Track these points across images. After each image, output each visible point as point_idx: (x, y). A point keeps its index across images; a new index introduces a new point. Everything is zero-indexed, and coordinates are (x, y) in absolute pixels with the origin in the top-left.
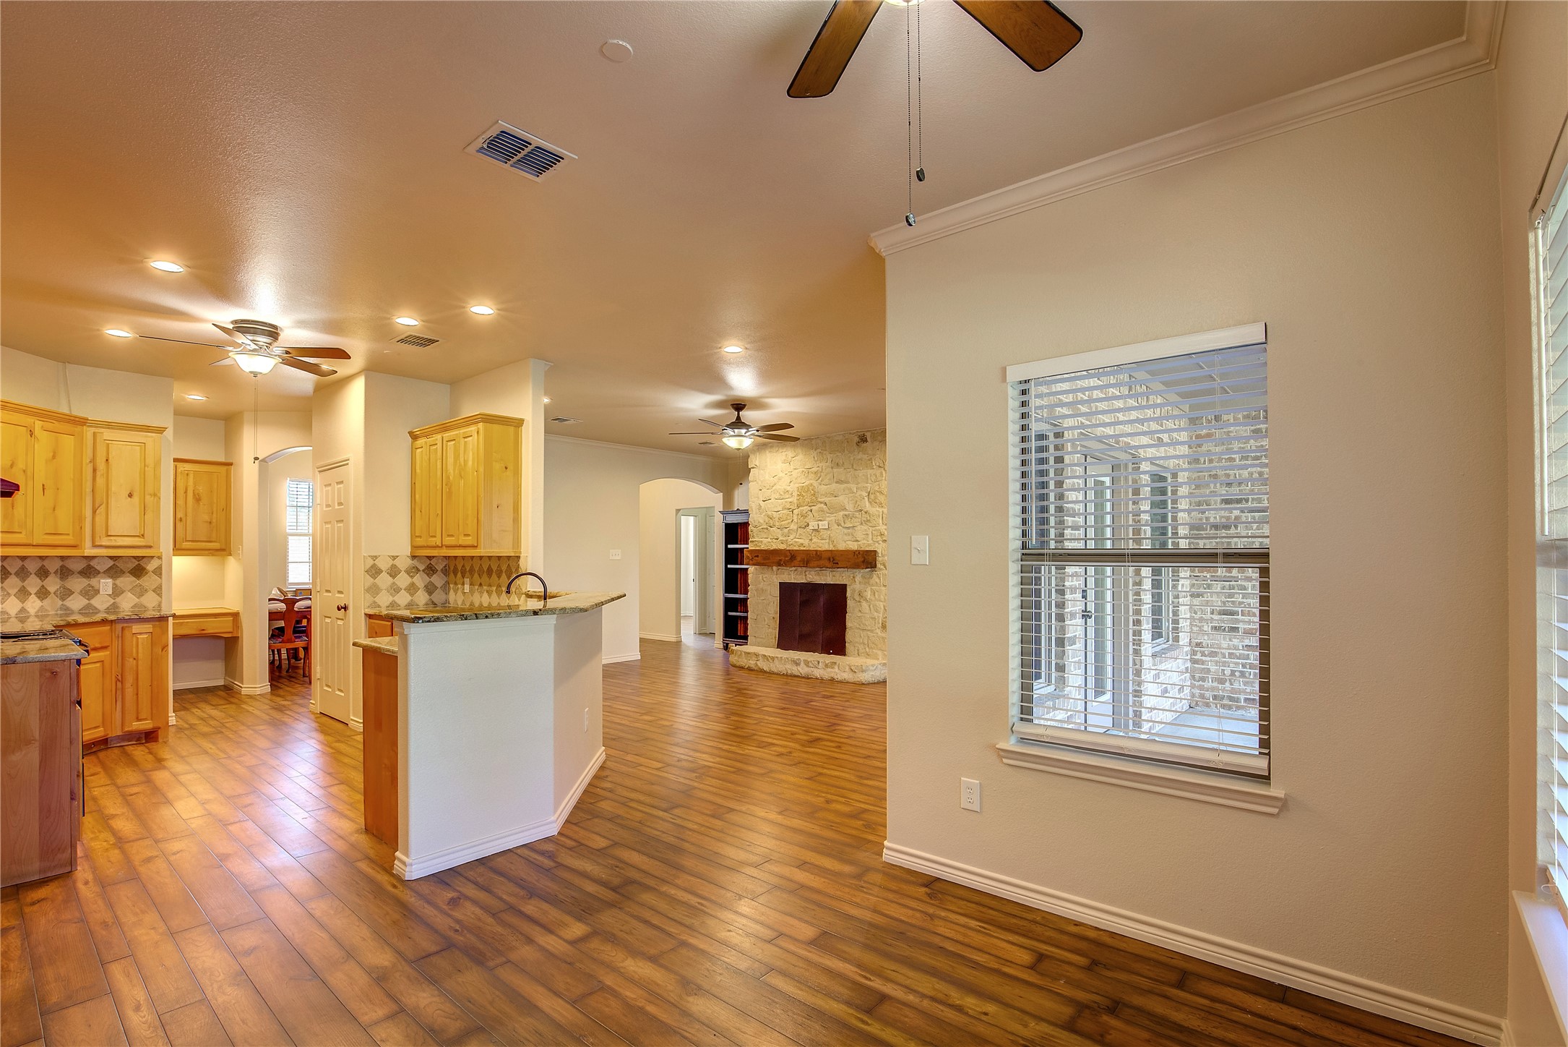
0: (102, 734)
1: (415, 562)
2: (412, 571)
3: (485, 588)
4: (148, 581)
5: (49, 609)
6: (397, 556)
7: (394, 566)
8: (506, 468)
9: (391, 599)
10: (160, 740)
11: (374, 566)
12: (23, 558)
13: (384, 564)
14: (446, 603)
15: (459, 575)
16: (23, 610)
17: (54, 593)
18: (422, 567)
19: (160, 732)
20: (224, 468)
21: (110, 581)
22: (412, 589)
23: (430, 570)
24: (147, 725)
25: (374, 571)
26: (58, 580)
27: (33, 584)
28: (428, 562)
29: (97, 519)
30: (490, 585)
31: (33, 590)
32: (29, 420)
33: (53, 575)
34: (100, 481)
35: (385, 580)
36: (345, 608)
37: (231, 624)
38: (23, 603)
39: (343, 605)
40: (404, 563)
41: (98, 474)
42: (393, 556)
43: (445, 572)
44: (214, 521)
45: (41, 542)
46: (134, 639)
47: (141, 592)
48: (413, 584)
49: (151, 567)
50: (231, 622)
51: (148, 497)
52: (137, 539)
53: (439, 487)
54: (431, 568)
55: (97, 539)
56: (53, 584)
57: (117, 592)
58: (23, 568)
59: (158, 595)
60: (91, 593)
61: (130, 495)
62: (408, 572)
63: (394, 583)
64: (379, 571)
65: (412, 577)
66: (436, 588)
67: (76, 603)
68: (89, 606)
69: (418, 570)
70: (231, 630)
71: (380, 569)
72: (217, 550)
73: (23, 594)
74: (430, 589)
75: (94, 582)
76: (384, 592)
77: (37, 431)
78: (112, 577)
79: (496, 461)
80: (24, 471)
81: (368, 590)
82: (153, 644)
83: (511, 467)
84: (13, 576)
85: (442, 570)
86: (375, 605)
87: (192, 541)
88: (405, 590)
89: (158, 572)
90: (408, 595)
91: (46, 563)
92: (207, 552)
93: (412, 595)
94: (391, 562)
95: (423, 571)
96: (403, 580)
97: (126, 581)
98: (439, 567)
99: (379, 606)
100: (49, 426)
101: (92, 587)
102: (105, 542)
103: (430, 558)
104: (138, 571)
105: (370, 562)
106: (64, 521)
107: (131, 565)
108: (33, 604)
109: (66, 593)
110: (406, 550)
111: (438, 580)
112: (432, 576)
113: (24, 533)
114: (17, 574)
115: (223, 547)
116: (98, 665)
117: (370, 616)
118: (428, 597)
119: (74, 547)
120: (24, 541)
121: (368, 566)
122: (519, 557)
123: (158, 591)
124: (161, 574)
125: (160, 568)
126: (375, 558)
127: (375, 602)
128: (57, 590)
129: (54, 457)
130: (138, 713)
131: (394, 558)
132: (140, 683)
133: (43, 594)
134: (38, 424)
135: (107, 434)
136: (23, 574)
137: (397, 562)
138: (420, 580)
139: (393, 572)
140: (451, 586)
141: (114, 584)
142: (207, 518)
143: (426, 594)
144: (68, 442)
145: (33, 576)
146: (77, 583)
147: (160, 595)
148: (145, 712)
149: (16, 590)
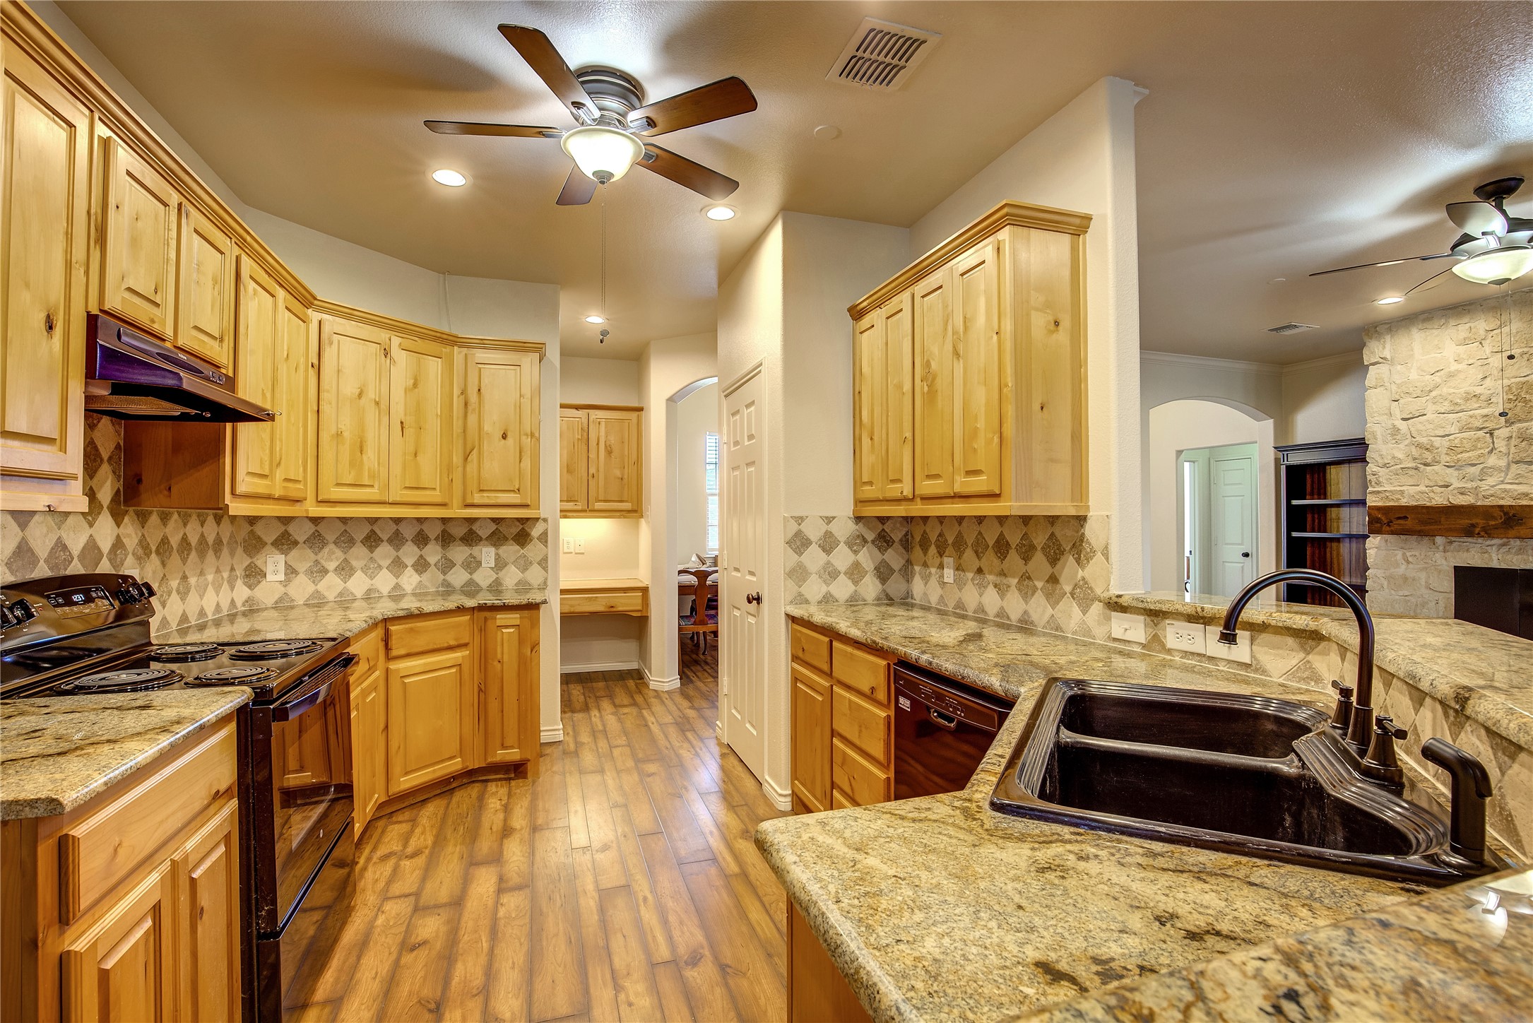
0: (460, 767)
1: (861, 528)
2: (856, 542)
3: (991, 578)
4: (533, 550)
5: (428, 584)
6: (834, 518)
7: (828, 535)
8: (1057, 323)
9: (824, 589)
10: (530, 779)
11: (799, 534)
12: (397, 521)
13: (814, 531)
14: (907, 598)
15: (933, 550)
16: (397, 587)
17: (435, 565)
18: (870, 536)
19: (529, 765)
20: (634, 415)
21: (492, 550)
22: (855, 572)
23: (883, 541)
24: (513, 754)
25: (799, 543)
26: (439, 548)
27: (410, 553)
28: (880, 527)
29: (468, 469)
30: (1003, 574)
31: (409, 561)
32: (383, 335)
33: (433, 542)
34: (472, 419)
35: (814, 558)
36: (758, 599)
37: (640, 601)
38: (397, 577)
39: (755, 595)
40: (845, 528)
41: (470, 408)
42: (827, 518)
43: (906, 544)
44: (626, 477)
45: (398, 499)
46: (499, 633)
47: (525, 566)
48: (856, 565)
49: (536, 532)
50: (641, 598)
51: (524, 438)
52: (512, 495)
53: (907, 387)
54: (884, 537)
55: (469, 496)
56: (433, 553)
57: (500, 565)
58: (397, 533)
59: (544, 568)
60: (472, 565)
61: (504, 437)
62: (850, 544)
63: (828, 563)
64: (806, 543)
65: (856, 552)
66: (892, 571)
67: (458, 577)
68: (471, 583)
69: (865, 541)
70: (640, 608)
71: (808, 539)
72: (629, 511)
73: (397, 566)
74: (883, 573)
75: (476, 550)
76: (814, 577)
77: (395, 351)
78: (494, 545)
79: (1037, 309)
80: (377, 403)
81: (791, 574)
82: (521, 642)
83: (1066, 323)
84: (385, 543)
85: (901, 540)
86: (801, 600)
87: (605, 501)
88: (846, 573)
89: (544, 538)
90: (849, 583)
91: (425, 527)
92: (618, 514)
93: (856, 583)
94: (824, 528)
95: (873, 542)
96: (843, 558)
97: (510, 550)
98: (897, 536)
99: (807, 602)
100: (408, 343)
101: (474, 558)
102: (477, 498)
103: (882, 520)
104: (522, 538)
105: (794, 527)
106: (429, 470)
107: (514, 530)
108: (410, 580)
109: (447, 565)
110: (844, 508)
111: (894, 558)
112: (886, 550)
113: (376, 486)
114: (390, 541)
115: (635, 508)
116: (454, 670)
117: (793, 619)
118: (880, 586)
119: (444, 505)
120: (377, 498)
121: (790, 535)
122: (1081, 520)
123: (543, 563)
124: (546, 542)
125: (545, 534)
126: (800, 520)
127: (800, 595)
128: (438, 562)
129: (415, 385)
130: (503, 738)
131: (829, 520)
132: (506, 696)
133: (421, 566)
134: (396, 341)
135: (481, 355)
136: (397, 540)
137: (833, 527)
138: (867, 558)
139: (828, 544)
140: (917, 568)
141: (497, 554)
142: (618, 473)
143: (877, 582)
144: (434, 367)
145: (410, 543)
146: (459, 553)
147: (545, 569)
148: (511, 739)
149: (388, 562)
